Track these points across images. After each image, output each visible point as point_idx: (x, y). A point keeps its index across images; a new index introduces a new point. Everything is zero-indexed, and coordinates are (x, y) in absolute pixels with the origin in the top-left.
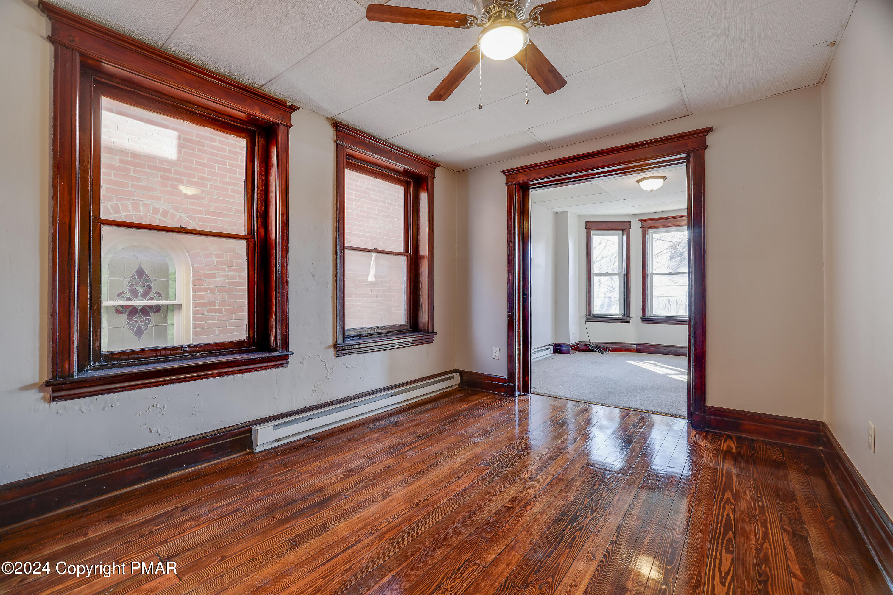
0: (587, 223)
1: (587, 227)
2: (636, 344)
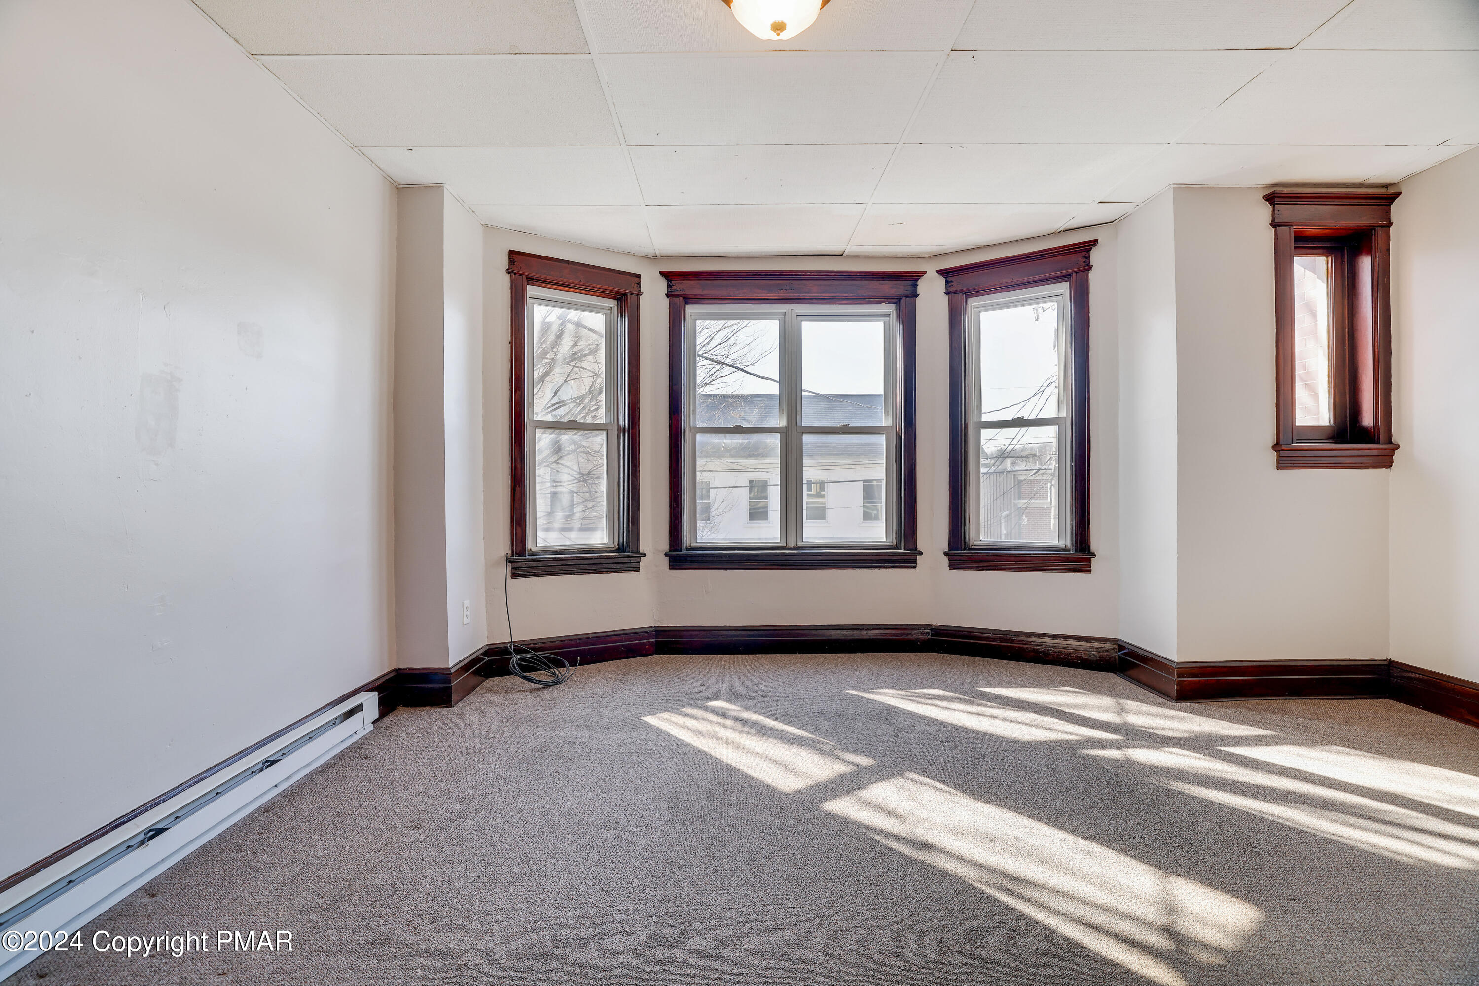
0: (515, 257)
1: (514, 269)
2: (656, 631)
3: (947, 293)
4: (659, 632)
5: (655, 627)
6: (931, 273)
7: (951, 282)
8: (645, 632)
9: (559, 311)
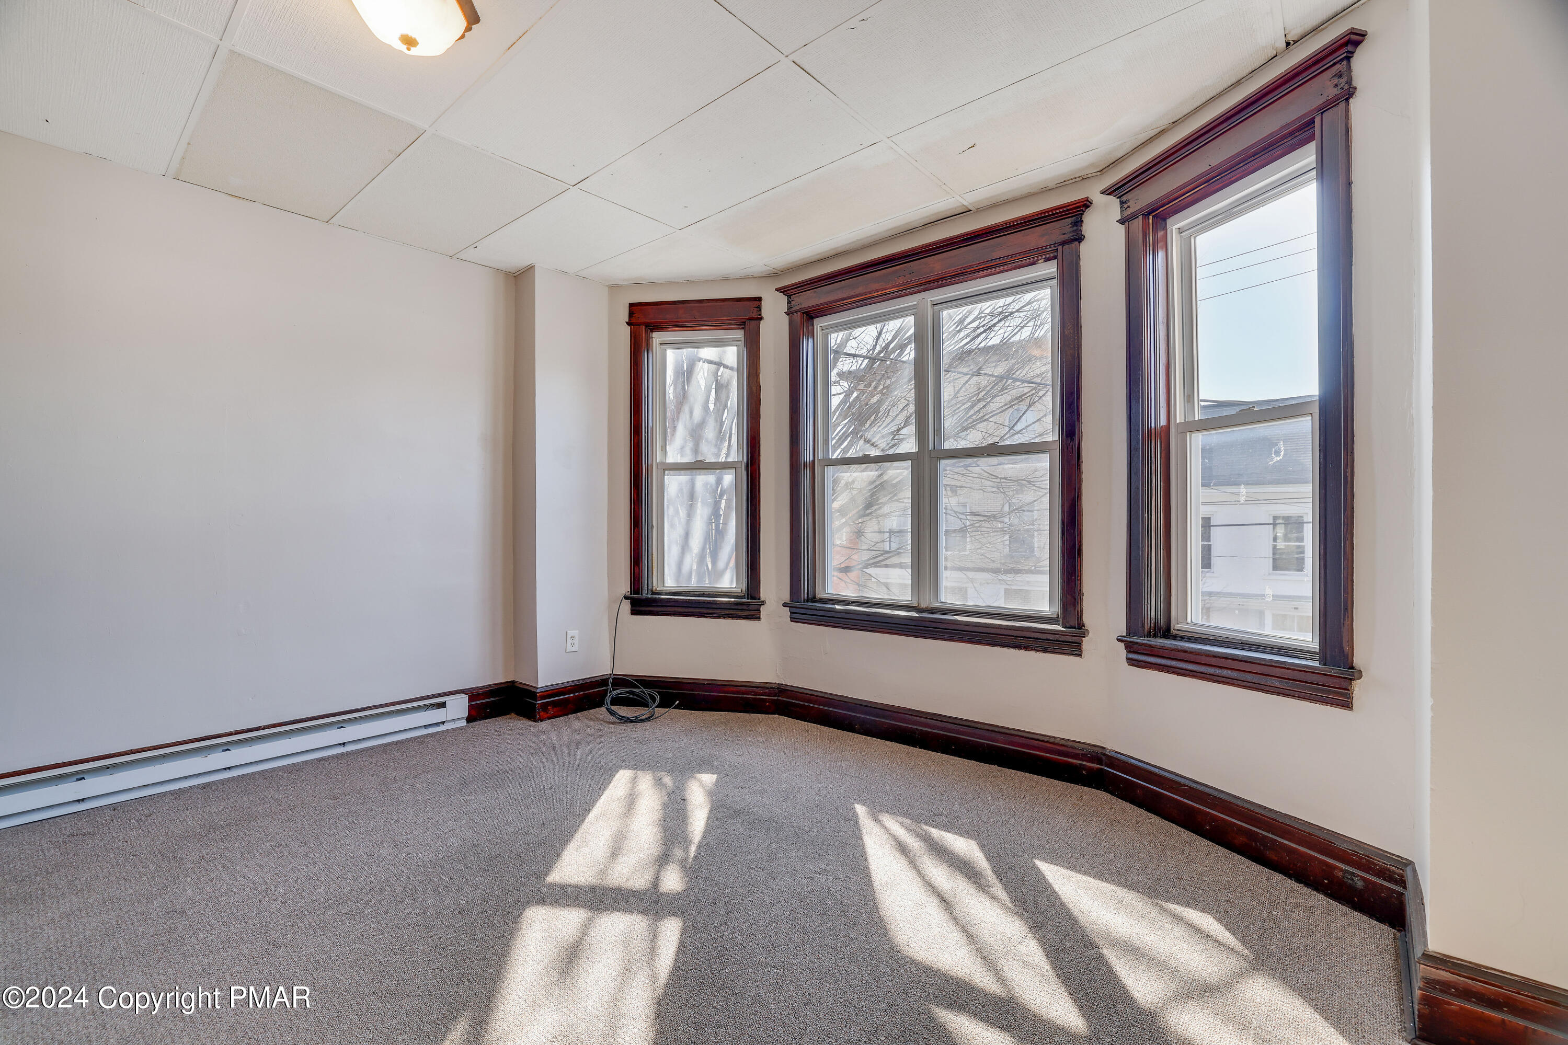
0: (635, 309)
1: (634, 320)
2: (778, 688)
3: (1122, 221)
4: (781, 690)
5: (778, 684)
6: (1098, 199)
7: (1127, 201)
8: (767, 688)
9: (685, 352)
